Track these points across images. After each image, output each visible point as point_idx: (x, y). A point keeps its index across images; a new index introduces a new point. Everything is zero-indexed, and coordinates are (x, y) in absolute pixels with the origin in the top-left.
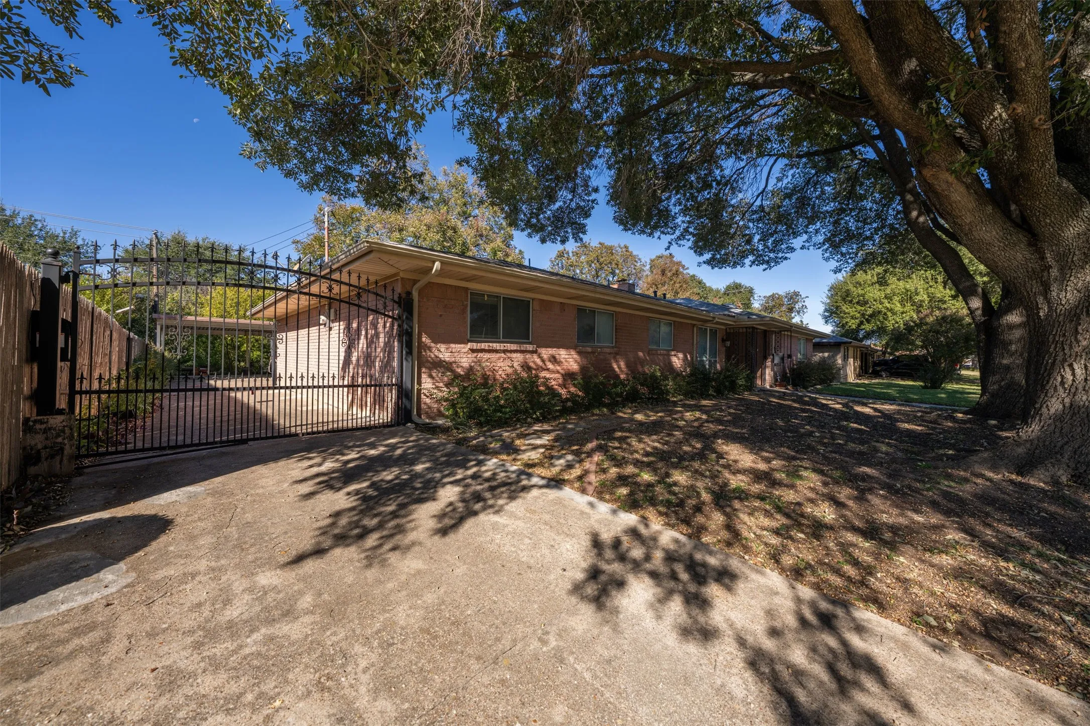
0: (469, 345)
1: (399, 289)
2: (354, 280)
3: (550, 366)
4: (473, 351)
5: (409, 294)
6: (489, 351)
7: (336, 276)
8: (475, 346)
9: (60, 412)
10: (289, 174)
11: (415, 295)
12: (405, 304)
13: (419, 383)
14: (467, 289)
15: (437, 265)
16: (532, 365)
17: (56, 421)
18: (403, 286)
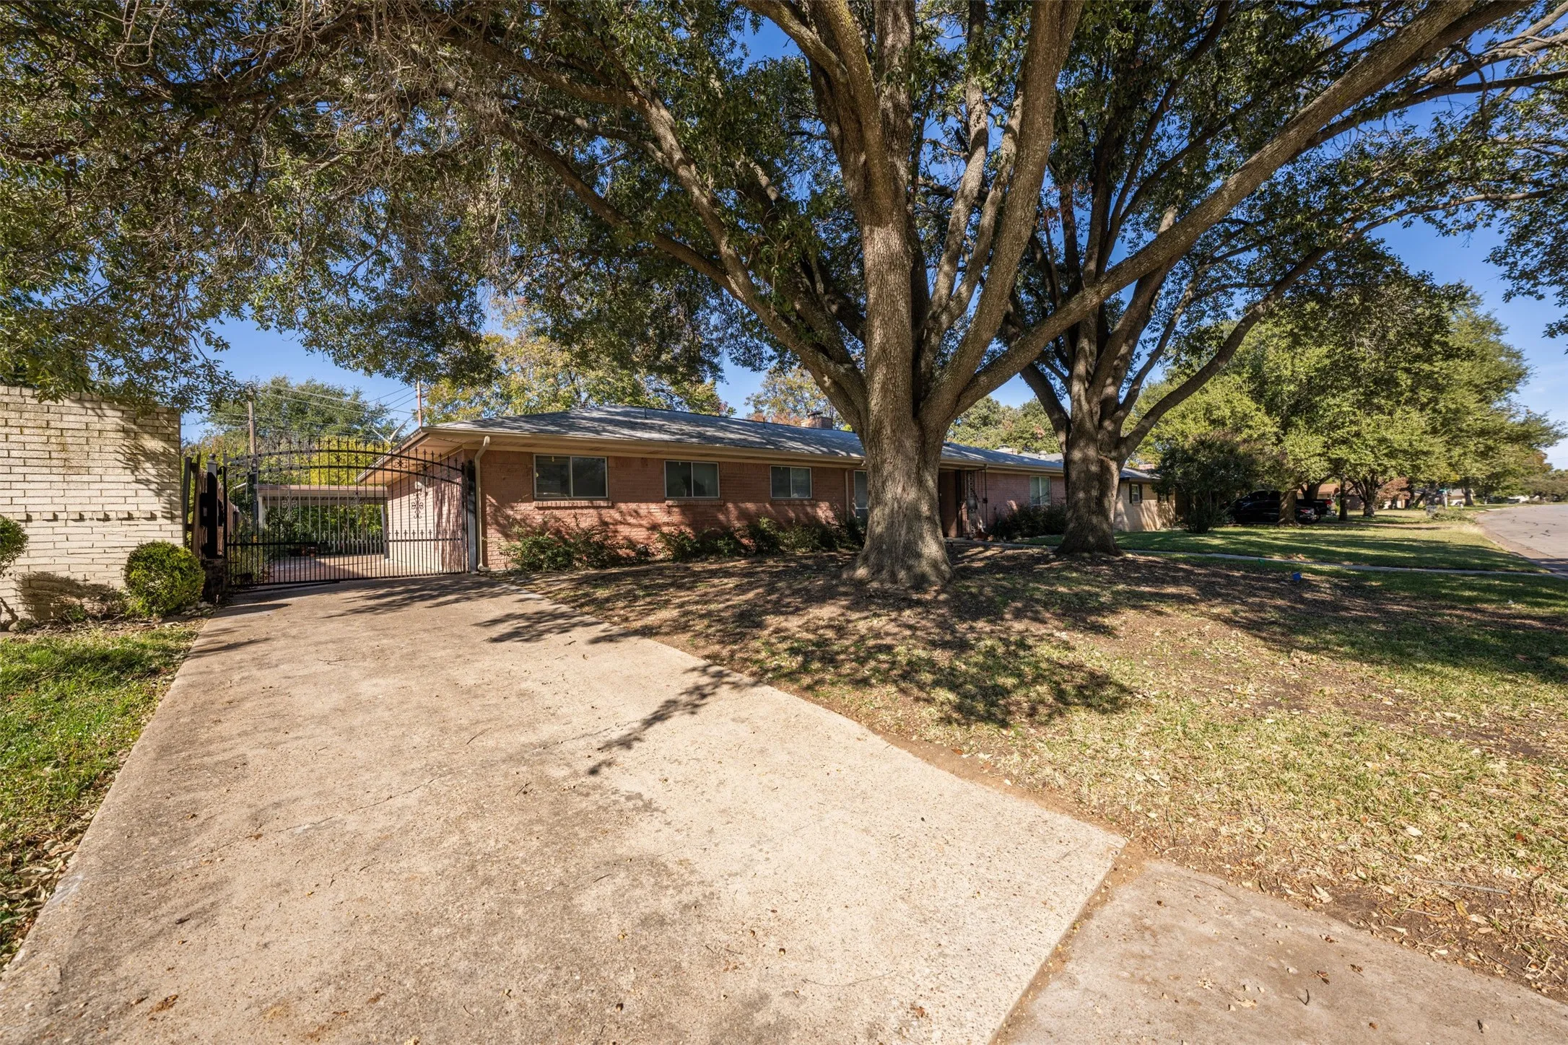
0: (534, 504)
1: (462, 459)
2: (421, 456)
3: (632, 520)
4: (539, 508)
5: (471, 462)
6: (557, 508)
7: (406, 454)
8: (540, 504)
9: (220, 557)
10: (388, 374)
11: (477, 464)
12: (468, 472)
13: (485, 534)
14: (532, 454)
15: (487, 439)
16: (607, 519)
17: (218, 562)
18: (466, 456)
